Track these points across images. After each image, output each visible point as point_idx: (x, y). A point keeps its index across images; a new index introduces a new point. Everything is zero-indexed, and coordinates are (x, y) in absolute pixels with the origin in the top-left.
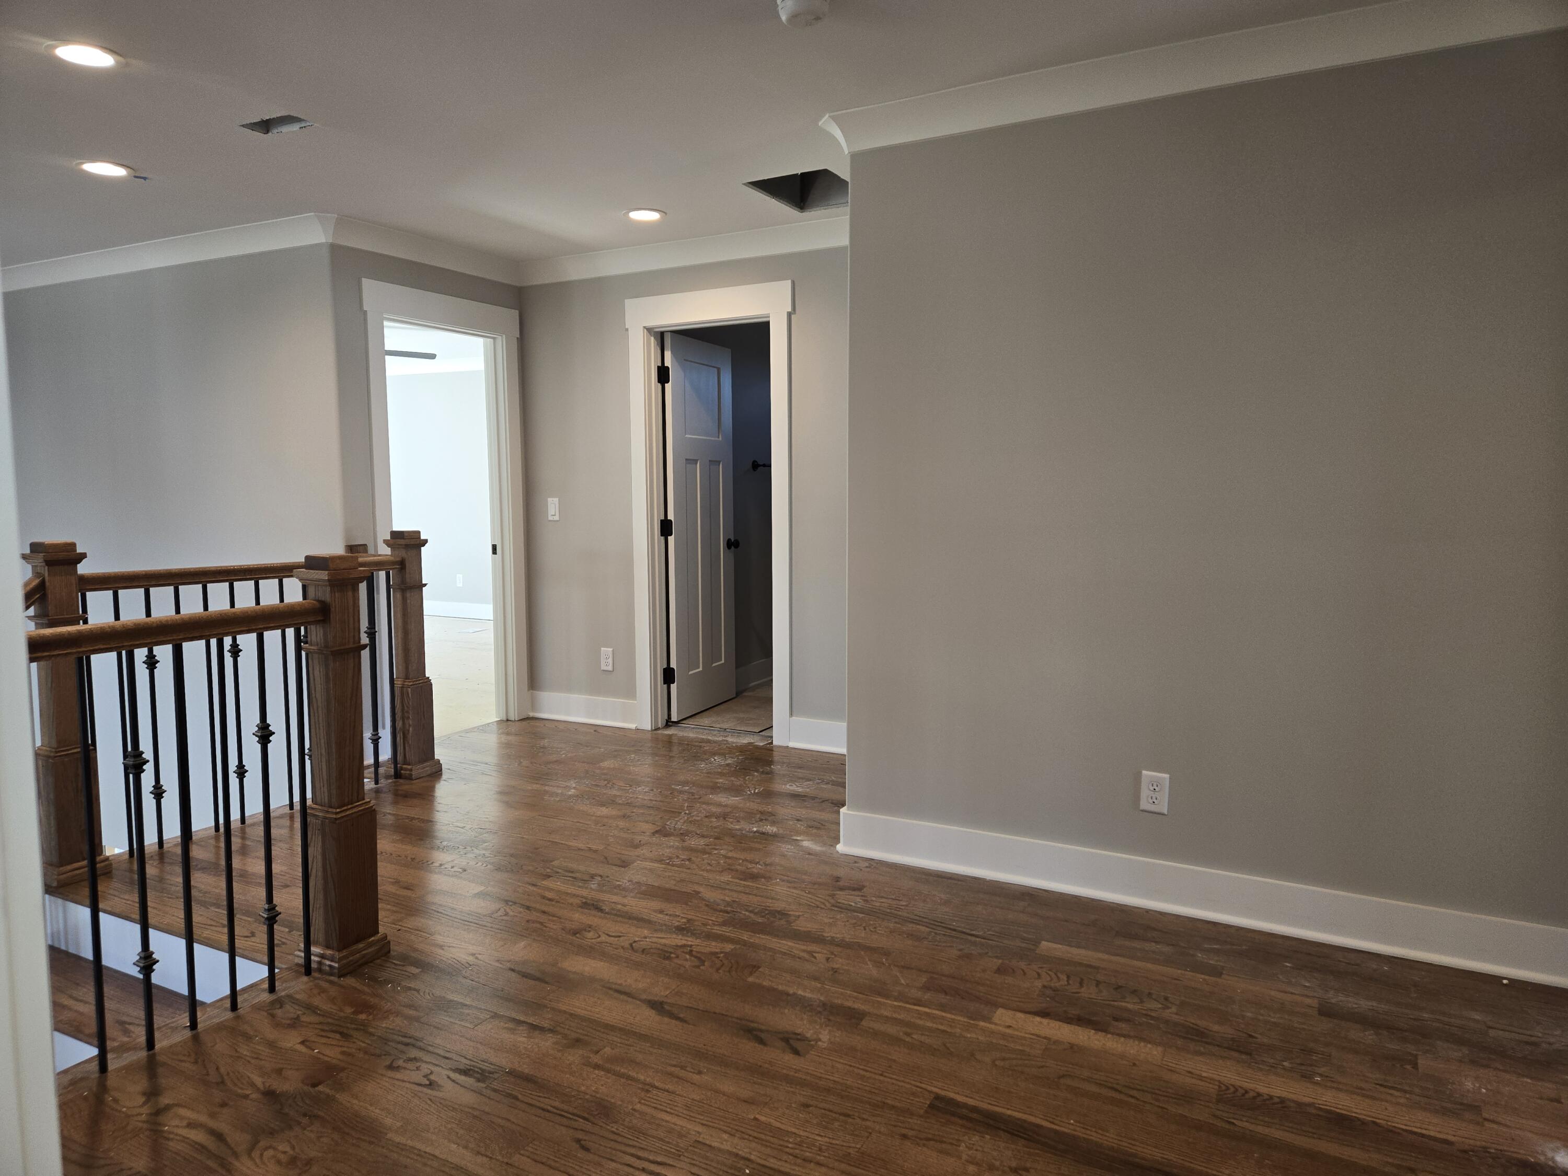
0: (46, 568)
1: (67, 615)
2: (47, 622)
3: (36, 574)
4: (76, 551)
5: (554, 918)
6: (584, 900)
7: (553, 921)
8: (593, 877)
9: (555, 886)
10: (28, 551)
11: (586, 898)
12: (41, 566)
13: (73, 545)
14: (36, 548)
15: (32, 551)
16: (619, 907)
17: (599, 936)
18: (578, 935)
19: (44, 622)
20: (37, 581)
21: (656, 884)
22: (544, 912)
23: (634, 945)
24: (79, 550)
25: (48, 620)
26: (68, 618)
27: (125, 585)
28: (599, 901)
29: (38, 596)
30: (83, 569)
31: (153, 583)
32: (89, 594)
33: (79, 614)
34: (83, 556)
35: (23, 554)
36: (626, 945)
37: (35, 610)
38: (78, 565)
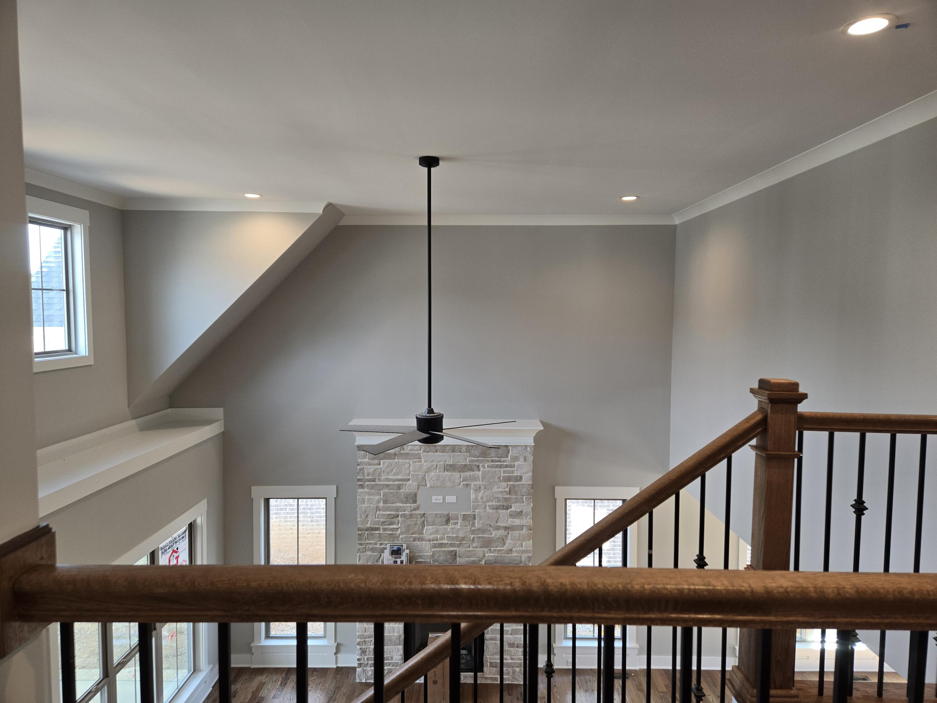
0: (770, 404)
1: (784, 451)
2: (765, 455)
3: (761, 409)
4: (798, 391)
10: (756, 386)
12: (765, 402)
13: (796, 385)
14: (764, 384)
15: (760, 387)
19: (763, 455)
20: (759, 417)
24: (802, 390)
25: (767, 454)
26: (785, 455)
27: (841, 427)
29: (760, 429)
30: (803, 408)
31: (870, 428)
32: (806, 433)
33: (794, 451)
34: (804, 396)
35: (751, 389)
37: (757, 441)
38: (799, 405)
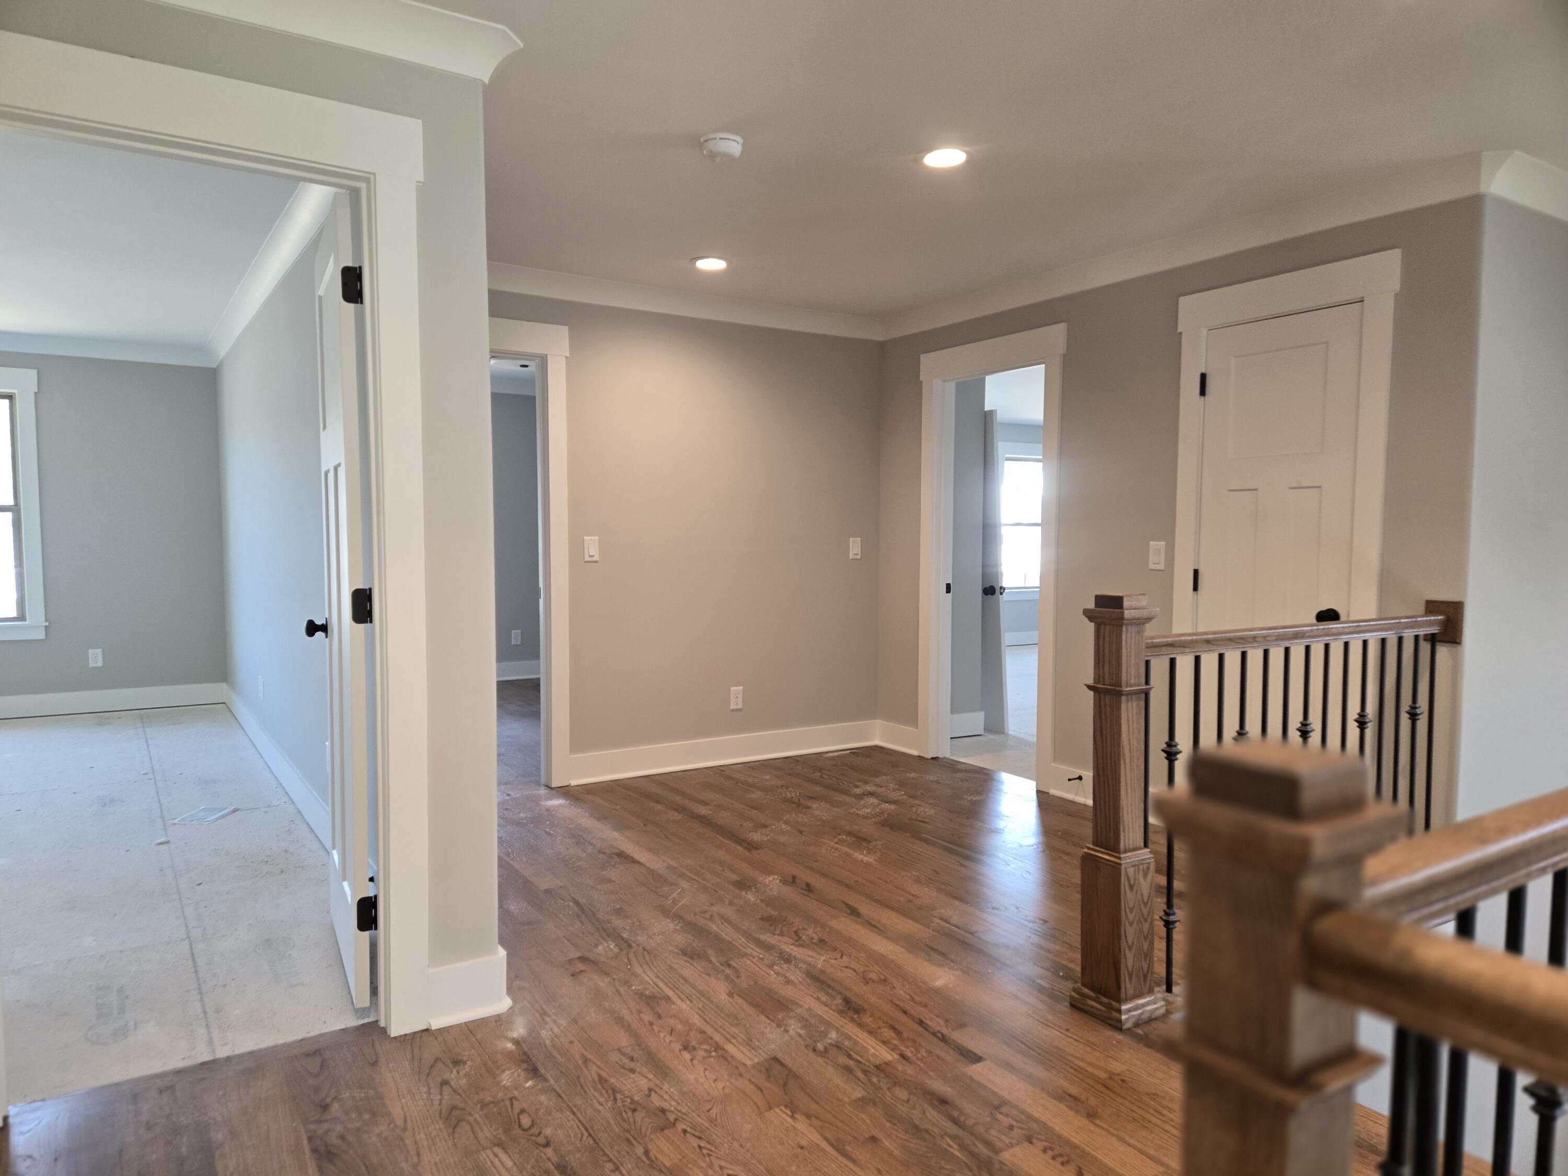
5: (897, 1002)
6: (856, 1016)
7: (899, 999)
8: (825, 1053)
9: (879, 1048)
11: (852, 1020)
16: (824, 999)
17: (864, 972)
18: (883, 977)
21: (763, 1018)
22: (905, 1013)
23: (839, 957)
28: (841, 1012)
36: (845, 958)
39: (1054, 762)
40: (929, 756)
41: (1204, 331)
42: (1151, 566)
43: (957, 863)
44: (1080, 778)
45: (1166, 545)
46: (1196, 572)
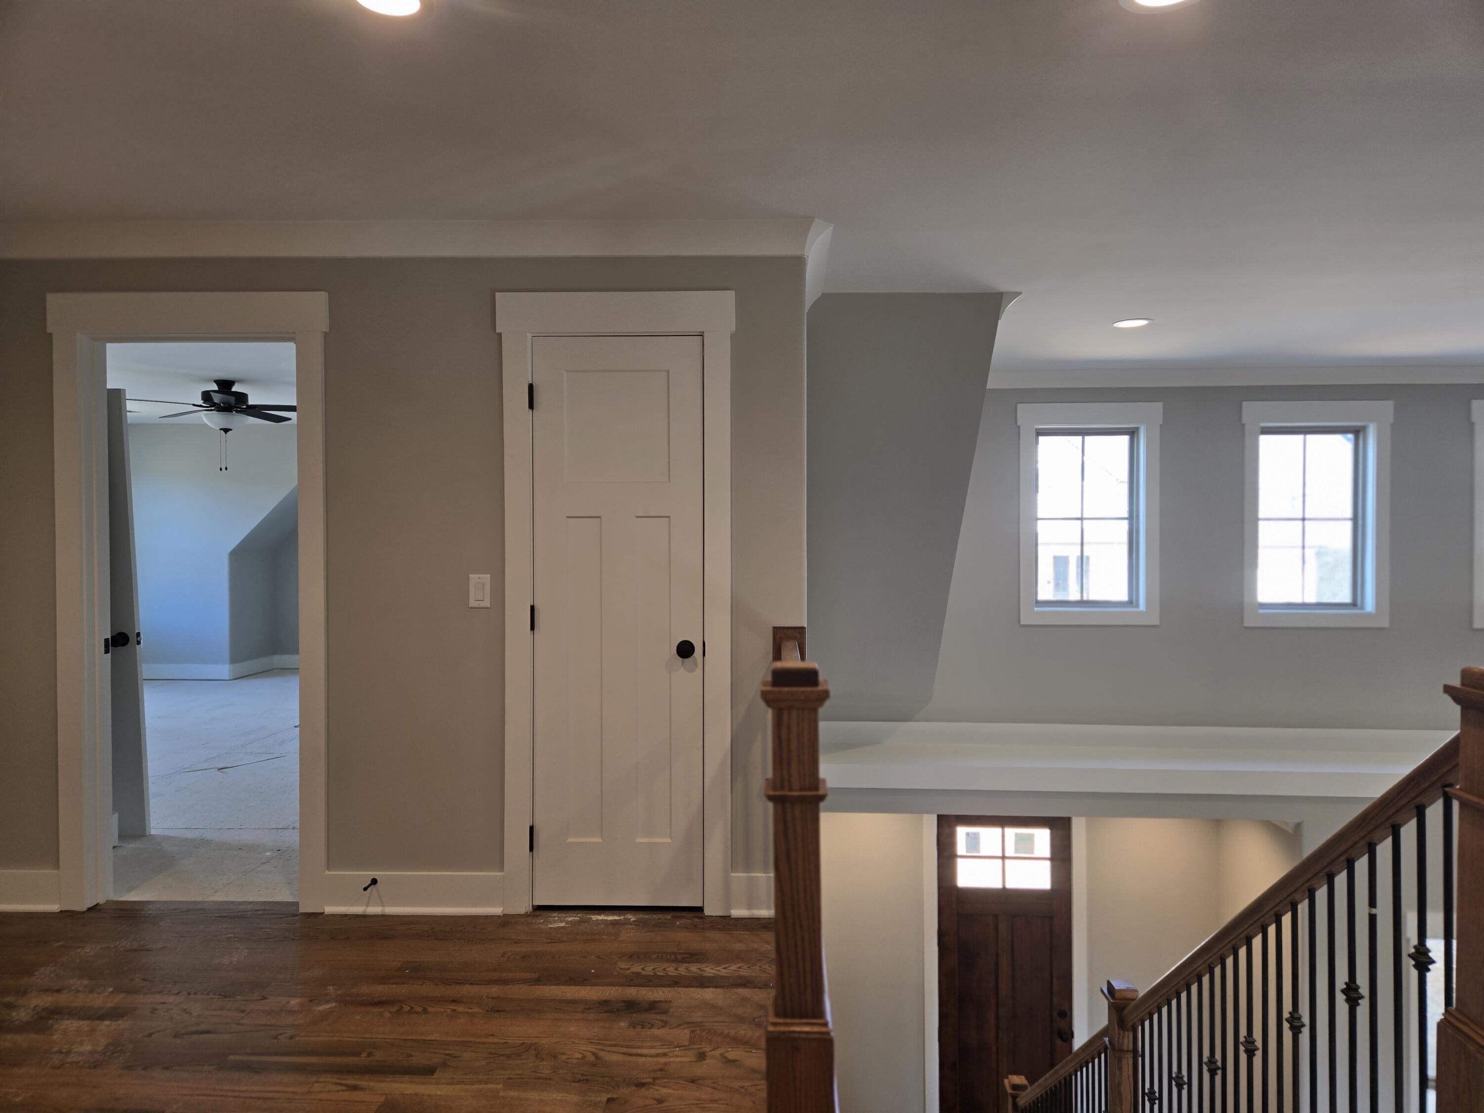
39: (328, 869)
40: (84, 909)
41: (529, 336)
42: (473, 603)
43: (340, 1088)
44: (374, 882)
45: (491, 577)
46: (532, 608)
